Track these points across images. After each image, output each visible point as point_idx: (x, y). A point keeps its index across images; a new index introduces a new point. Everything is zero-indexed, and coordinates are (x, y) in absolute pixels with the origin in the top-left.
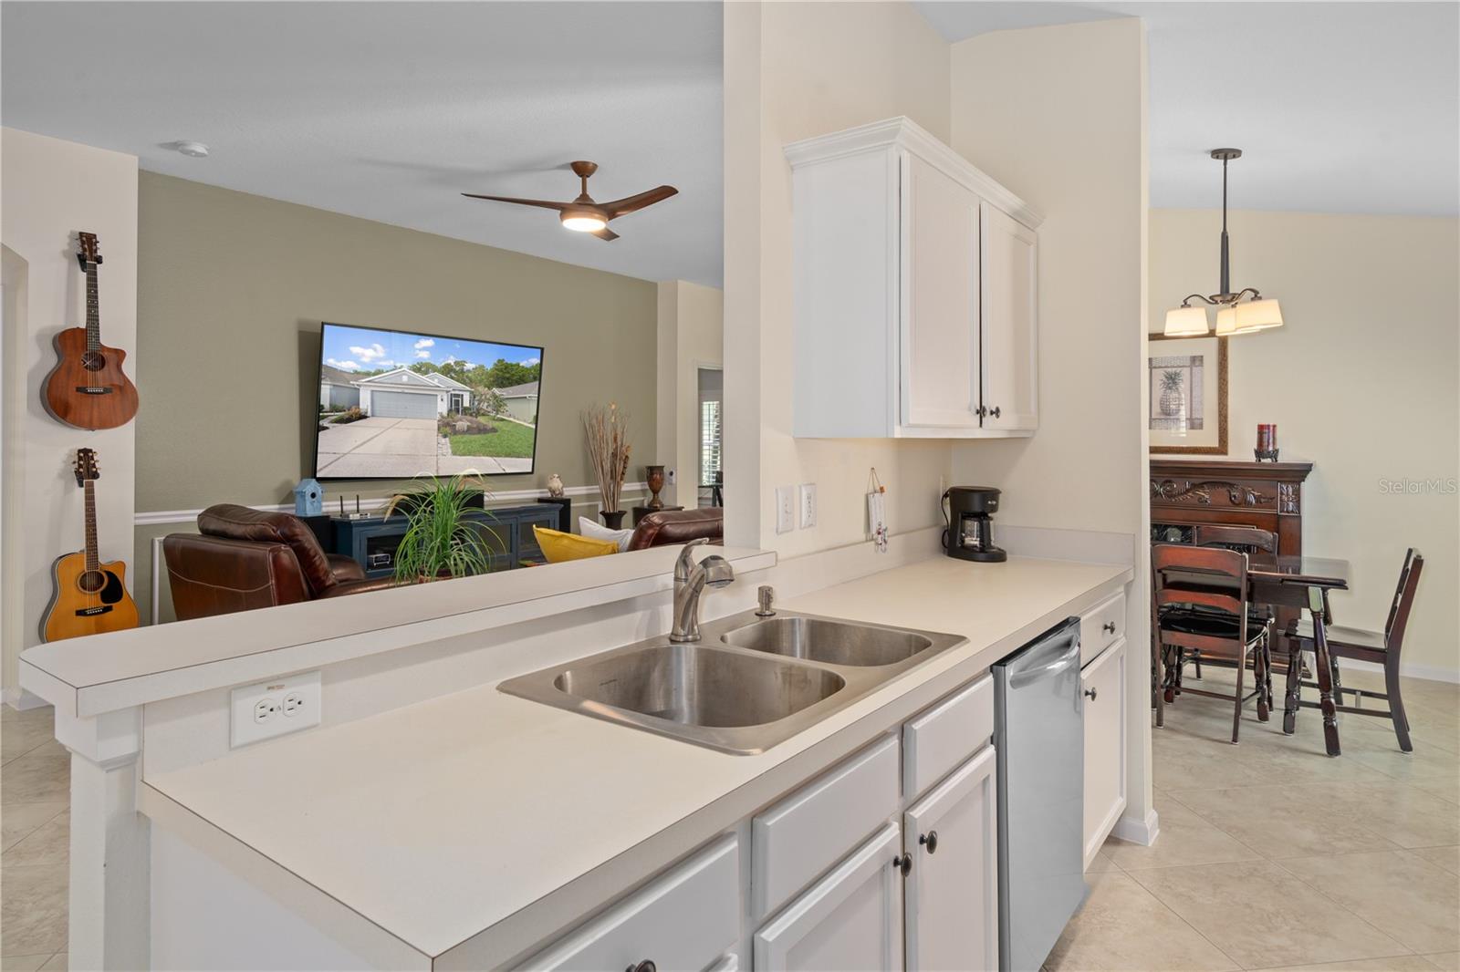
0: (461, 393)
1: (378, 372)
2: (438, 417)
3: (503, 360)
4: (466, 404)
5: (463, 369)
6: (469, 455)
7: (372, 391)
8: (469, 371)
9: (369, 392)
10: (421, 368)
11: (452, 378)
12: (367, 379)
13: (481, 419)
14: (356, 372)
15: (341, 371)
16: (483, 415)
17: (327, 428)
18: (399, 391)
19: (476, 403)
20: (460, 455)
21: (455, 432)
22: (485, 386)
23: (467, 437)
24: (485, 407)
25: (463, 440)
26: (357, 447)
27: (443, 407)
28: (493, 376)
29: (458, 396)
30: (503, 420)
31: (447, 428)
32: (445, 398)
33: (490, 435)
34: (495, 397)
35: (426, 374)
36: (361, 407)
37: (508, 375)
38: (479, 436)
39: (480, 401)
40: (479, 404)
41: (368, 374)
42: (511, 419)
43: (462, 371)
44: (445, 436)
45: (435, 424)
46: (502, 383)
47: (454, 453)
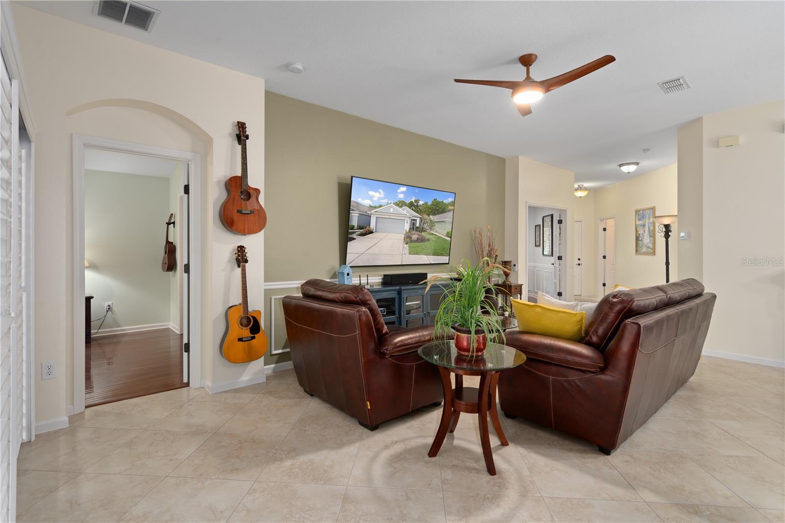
0: (416, 218)
1: (380, 206)
2: (405, 233)
3: (436, 199)
4: (418, 225)
5: (418, 205)
6: (416, 254)
7: (377, 217)
8: (420, 205)
9: (375, 218)
10: (400, 204)
11: (413, 210)
12: (375, 211)
13: (423, 234)
14: (371, 206)
15: (364, 206)
16: (425, 231)
17: (355, 239)
18: (389, 217)
19: (422, 224)
20: (412, 254)
21: (412, 241)
22: (427, 214)
23: (417, 244)
24: (425, 227)
25: (414, 246)
26: (367, 250)
27: (407, 227)
28: (430, 209)
29: (414, 220)
30: (433, 234)
31: (408, 239)
32: (409, 221)
33: (426, 243)
34: (431, 221)
35: (401, 207)
36: (371, 227)
37: (437, 208)
38: (421, 243)
39: (424, 223)
40: (423, 225)
41: (375, 207)
42: (437, 234)
43: (417, 206)
44: (407, 244)
45: (402, 236)
46: (435, 212)
47: (410, 254)
